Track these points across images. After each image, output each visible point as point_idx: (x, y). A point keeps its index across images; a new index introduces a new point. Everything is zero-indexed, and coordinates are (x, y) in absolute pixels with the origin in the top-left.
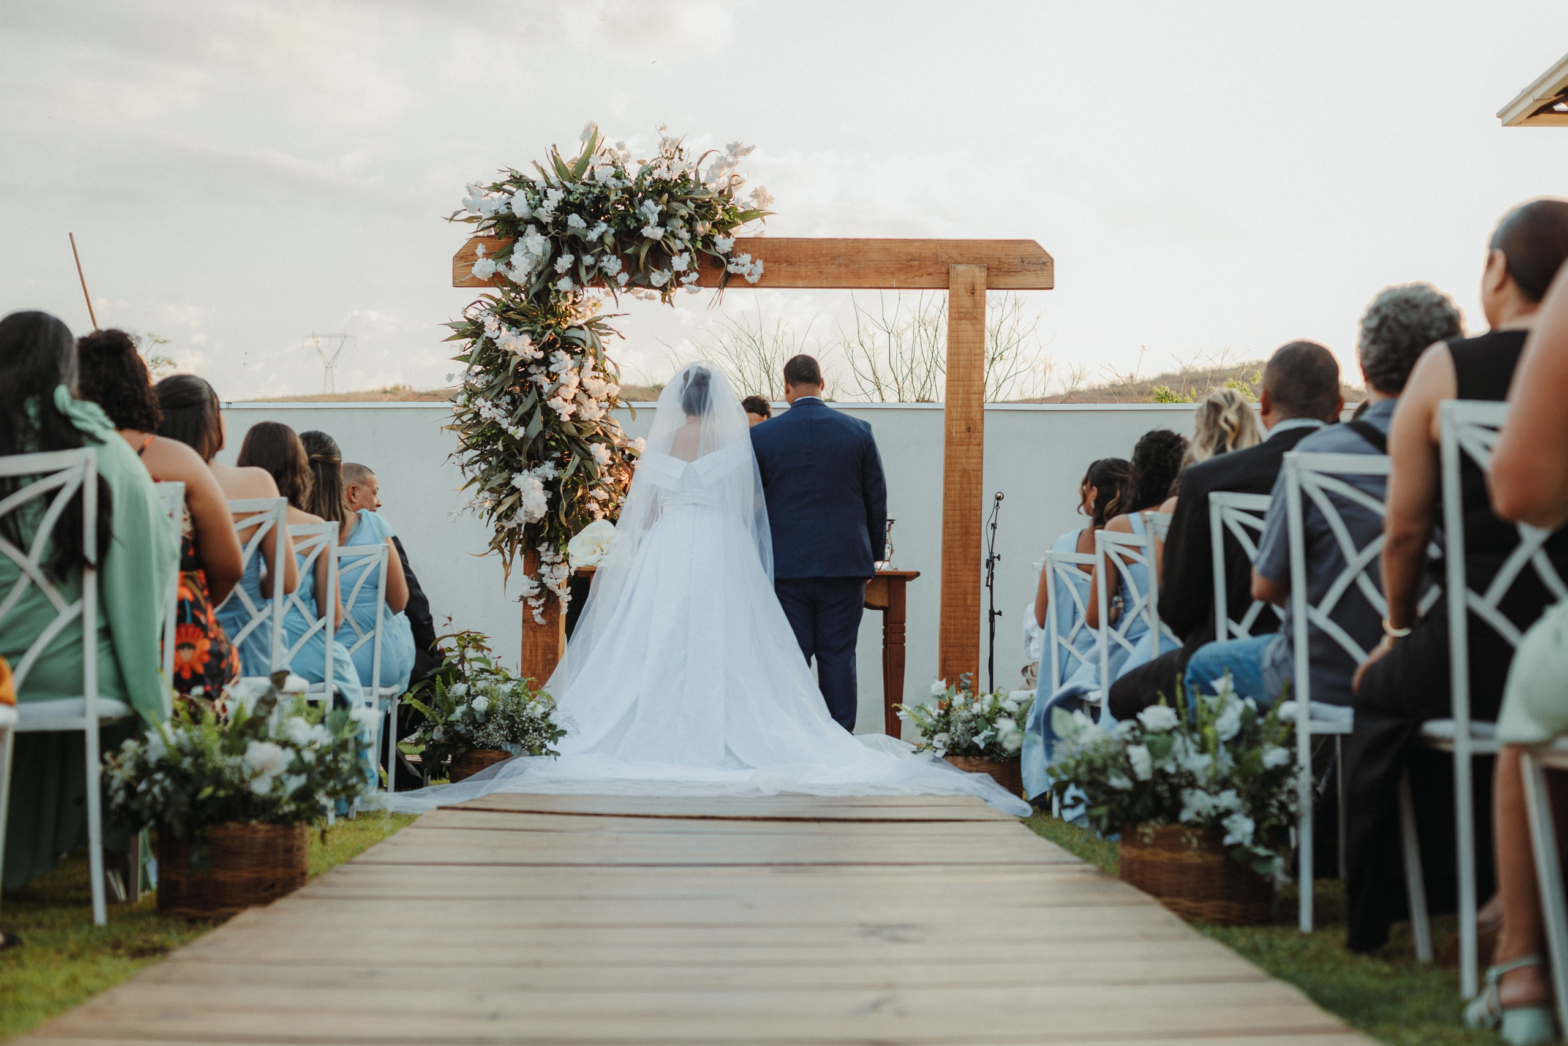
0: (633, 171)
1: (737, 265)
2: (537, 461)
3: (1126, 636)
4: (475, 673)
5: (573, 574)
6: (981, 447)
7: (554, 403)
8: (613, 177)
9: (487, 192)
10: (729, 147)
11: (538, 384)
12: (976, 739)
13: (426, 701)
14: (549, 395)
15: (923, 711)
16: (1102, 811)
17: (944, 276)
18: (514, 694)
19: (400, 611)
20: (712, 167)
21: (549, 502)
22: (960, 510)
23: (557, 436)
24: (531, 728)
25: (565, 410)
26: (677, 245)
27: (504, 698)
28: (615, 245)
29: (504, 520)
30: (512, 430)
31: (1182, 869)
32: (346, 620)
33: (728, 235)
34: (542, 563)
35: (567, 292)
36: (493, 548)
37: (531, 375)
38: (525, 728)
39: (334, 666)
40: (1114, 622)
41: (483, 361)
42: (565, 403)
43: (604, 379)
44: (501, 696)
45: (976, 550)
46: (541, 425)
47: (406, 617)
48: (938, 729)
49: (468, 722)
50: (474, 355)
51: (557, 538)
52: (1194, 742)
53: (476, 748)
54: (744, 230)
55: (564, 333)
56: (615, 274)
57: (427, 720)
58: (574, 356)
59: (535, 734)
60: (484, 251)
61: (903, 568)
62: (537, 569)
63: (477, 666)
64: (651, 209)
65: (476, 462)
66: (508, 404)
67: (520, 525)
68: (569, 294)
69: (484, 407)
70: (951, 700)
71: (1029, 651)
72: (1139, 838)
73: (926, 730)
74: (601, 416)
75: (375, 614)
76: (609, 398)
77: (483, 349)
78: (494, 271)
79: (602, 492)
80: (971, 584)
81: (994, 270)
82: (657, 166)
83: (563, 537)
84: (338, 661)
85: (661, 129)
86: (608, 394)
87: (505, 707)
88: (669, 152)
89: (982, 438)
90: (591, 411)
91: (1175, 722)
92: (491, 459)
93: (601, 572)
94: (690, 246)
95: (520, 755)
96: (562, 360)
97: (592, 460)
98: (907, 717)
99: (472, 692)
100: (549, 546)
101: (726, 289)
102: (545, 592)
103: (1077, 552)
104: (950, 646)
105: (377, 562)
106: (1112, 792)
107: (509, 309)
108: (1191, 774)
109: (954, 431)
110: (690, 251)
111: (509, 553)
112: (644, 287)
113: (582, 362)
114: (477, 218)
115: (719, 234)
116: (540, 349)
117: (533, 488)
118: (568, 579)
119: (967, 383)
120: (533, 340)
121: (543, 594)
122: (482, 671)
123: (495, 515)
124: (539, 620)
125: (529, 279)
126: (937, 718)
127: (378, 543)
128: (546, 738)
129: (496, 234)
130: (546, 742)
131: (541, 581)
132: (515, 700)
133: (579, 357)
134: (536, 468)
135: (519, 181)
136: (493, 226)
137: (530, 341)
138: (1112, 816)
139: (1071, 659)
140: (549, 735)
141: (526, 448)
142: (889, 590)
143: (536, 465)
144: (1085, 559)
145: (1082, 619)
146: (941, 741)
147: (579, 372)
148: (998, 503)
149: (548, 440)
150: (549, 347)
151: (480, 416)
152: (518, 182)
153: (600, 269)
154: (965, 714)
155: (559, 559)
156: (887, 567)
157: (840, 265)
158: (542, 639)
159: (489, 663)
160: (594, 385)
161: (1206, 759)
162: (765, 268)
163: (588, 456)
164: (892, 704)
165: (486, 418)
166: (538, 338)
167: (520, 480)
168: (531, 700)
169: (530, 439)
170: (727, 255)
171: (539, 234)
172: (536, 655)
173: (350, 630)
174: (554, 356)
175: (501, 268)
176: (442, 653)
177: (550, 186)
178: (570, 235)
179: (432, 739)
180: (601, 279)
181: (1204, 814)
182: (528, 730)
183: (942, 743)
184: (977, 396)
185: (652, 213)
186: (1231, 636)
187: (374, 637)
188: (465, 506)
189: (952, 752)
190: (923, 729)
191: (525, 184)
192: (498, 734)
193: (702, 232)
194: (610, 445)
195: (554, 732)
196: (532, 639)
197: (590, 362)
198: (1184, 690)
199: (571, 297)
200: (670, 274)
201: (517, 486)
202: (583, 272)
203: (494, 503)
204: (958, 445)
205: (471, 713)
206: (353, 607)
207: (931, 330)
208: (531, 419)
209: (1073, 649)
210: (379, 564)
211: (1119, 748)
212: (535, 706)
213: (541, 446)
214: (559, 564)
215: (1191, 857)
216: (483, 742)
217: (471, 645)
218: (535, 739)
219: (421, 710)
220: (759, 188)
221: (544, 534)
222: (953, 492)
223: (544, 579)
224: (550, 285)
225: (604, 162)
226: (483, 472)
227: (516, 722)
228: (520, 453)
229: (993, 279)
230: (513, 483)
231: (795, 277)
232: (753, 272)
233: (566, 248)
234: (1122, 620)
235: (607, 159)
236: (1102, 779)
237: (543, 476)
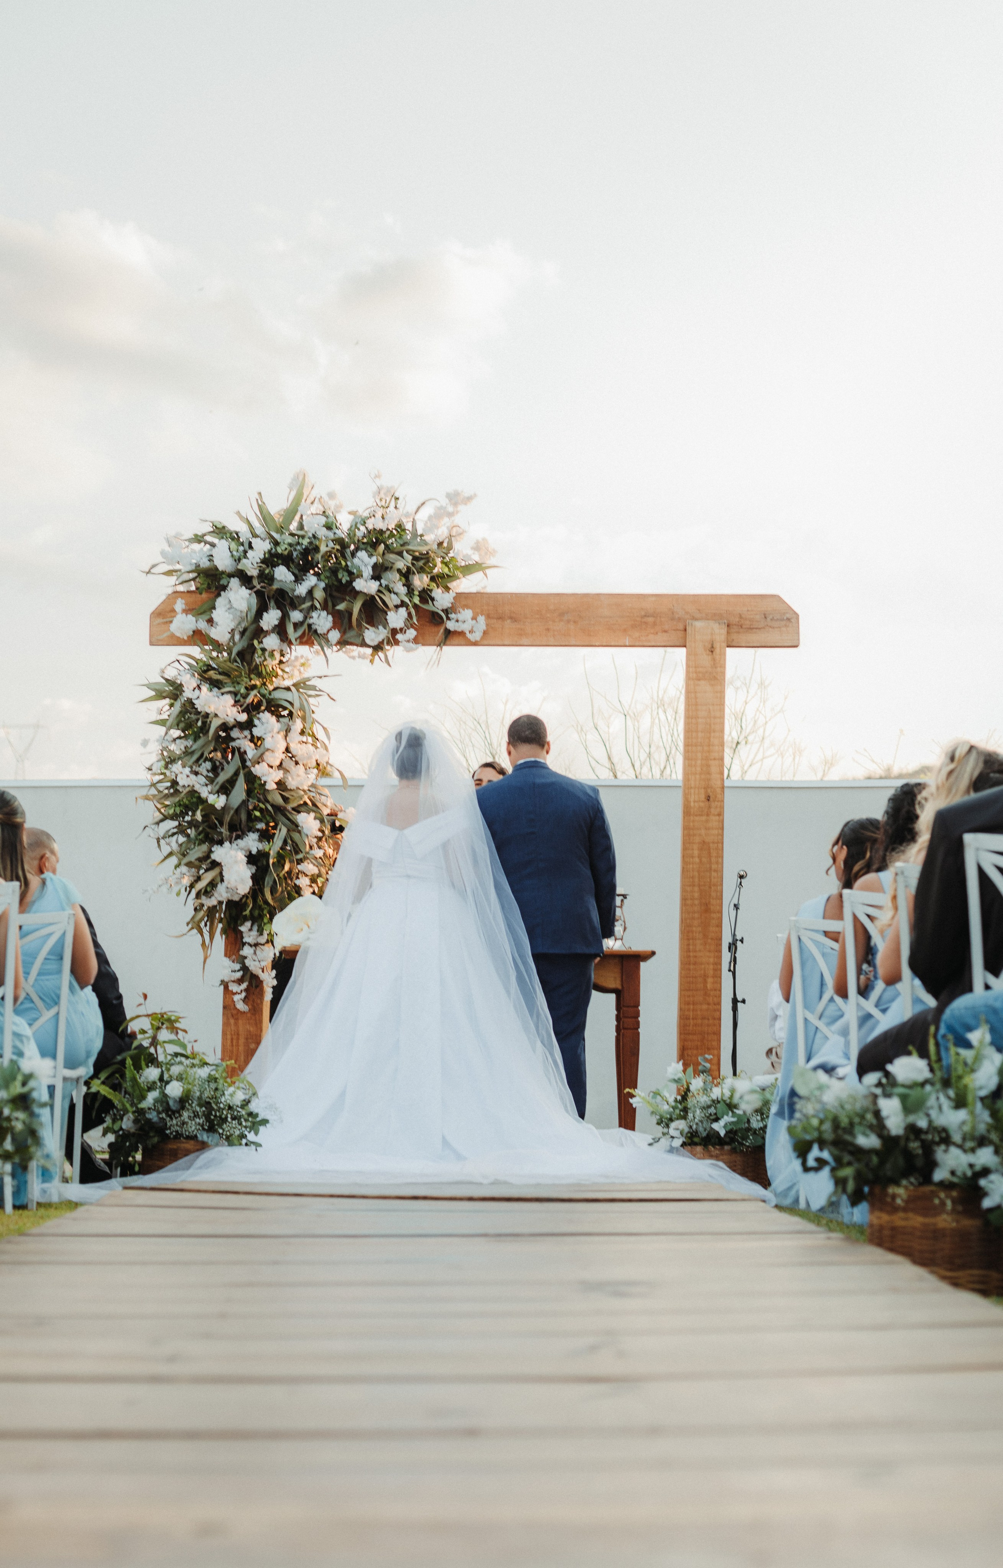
0: (344, 522)
1: (457, 621)
2: (240, 833)
3: (877, 1006)
4: (169, 1057)
5: (278, 954)
6: (721, 817)
7: (259, 770)
8: (324, 526)
9: (187, 543)
10: (449, 496)
11: (242, 750)
12: (716, 1126)
13: (116, 1087)
14: (253, 761)
15: (658, 1097)
16: (847, 1172)
17: (681, 634)
18: (212, 1079)
19: (86, 985)
20: (430, 518)
21: (253, 877)
22: (699, 886)
23: (261, 805)
24: (229, 1116)
25: (270, 777)
26: (392, 600)
27: (200, 1083)
28: (326, 600)
29: (203, 897)
30: (212, 799)
31: (937, 1234)
32: (28, 994)
33: (447, 589)
34: (244, 944)
35: (273, 651)
36: (192, 928)
37: (234, 740)
38: (223, 1116)
39: (13, 1041)
40: (864, 991)
41: (182, 725)
42: (270, 769)
43: (312, 745)
44: (197, 1081)
45: (717, 929)
46: (244, 794)
47: (94, 994)
48: (674, 1116)
49: (161, 1109)
50: (171, 720)
51: (261, 917)
52: (949, 1098)
53: (169, 1138)
54: (464, 585)
55: (270, 694)
56: (326, 632)
57: (116, 1108)
58: (280, 719)
59: (234, 1122)
60: (184, 607)
61: (637, 947)
62: (239, 951)
63: (172, 1049)
64: (364, 561)
65: (173, 834)
66: (208, 771)
67: (220, 903)
68: (275, 653)
69: (181, 773)
70: (688, 1084)
71: (774, 1032)
72: (889, 1200)
73: (661, 1118)
74: (310, 784)
75: (59, 988)
76: (318, 764)
77: (181, 712)
78: (194, 628)
79: (311, 866)
80: (711, 967)
81: (734, 627)
82: (371, 515)
83: (268, 916)
84: (17, 1035)
85: (376, 477)
86: (317, 761)
87: (202, 1093)
88: (384, 501)
89: (722, 807)
90: (299, 779)
91: (927, 1074)
92: (189, 831)
93: (306, 952)
94: (407, 600)
95: (217, 1145)
96: (266, 723)
97: (299, 832)
98: (641, 1104)
99: (166, 1077)
100: (252, 926)
101: (445, 648)
102: (248, 976)
103: (824, 918)
104: (689, 1034)
105: (62, 932)
106: (859, 1152)
107: (209, 668)
108: (945, 1130)
109: (692, 800)
110: (407, 606)
111: (208, 934)
112: (357, 645)
113: (288, 725)
114: (176, 571)
115: (438, 587)
116: (243, 711)
117: (236, 862)
118: (272, 961)
119: (706, 748)
120: (236, 702)
121: (245, 978)
122: (176, 1055)
123: (194, 892)
124: (241, 1006)
125: (233, 637)
126: (673, 1104)
127: (63, 909)
128: (246, 1127)
129: (197, 589)
130: (246, 1133)
131: (243, 964)
132: (213, 1085)
133: (286, 720)
134: (239, 841)
135: (220, 531)
136: (194, 579)
137: (232, 702)
138: (859, 1178)
139: (819, 1035)
140: (249, 1124)
141: (227, 819)
142: (622, 969)
143: (238, 837)
144: (833, 926)
145: (830, 991)
146: (677, 1129)
147: (286, 736)
148: (741, 883)
149: (252, 810)
150: (252, 709)
151: (177, 783)
152: (220, 533)
153: (310, 626)
154: (704, 1099)
155: (263, 939)
156: (621, 946)
157: (568, 621)
158: (244, 1027)
159: (184, 1046)
160: (301, 750)
161: (962, 1115)
162: (487, 625)
163: (295, 827)
164: (624, 1089)
165: (184, 786)
166: (242, 700)
167: (220, 853)
168: (230, 1086)
169: (232, 809)
170: (446, 611)
171: (244, 588)
172: (238, 1045)
173: (31, 1005)
174: (259, 719)
175: (202, 625)
176: (133, 1036)
177: (255, 535)
178: (277, 589)
179: (121, 1129)
180: (310, 636)
181: (959, 1173)
182: (226, 1117)
183: (679, 1132)
184: (717, 762)
185: (366, 565)
186: (987, 987)
187: (58, 1014)
188: (160, 883)
189: (690, 1141)
190: (658, 1117)
191: (228, 535)
192: (193, 1123)
193: (419, 586)
194: (318, 815)
195: (254, 1120)
196: (233, 1028)
197: (298, 725)
198: (937, 1044)
199: (277, 655)
200: (386, 631)
201: (218, 860)
202: (290, 629)
203: (192, 879)
204: (696, 815)
205: (164, 1099)
206: (36, 980)
207: (670, 713)
208: (233, 787)
209: (820, 1025)
210: (64, 933)
211: (867, 1103)
212: (234, 1092)
213: (244, 817)
214: (264, 945)
215: (945, 1221)
216: (177, 1132)
217: (164, 1026)
218: (235, 1128)
219: (109, 1097)
220: (480, 540)
221: (247, 912)
222: (691, 866)
223: (246, 961)
224: (256, 642)
225: (314, 512)
226: (181, 845)
227: (213, 1109)
228: (221, 824)
229: (734, 636)
230: (214, 856)
231: (521, 635)
232: (474, 629)
233: (272, 604)
234: (873, 988)
235: (316, 508)
236: (848, 1137)
237: (246, 848)
